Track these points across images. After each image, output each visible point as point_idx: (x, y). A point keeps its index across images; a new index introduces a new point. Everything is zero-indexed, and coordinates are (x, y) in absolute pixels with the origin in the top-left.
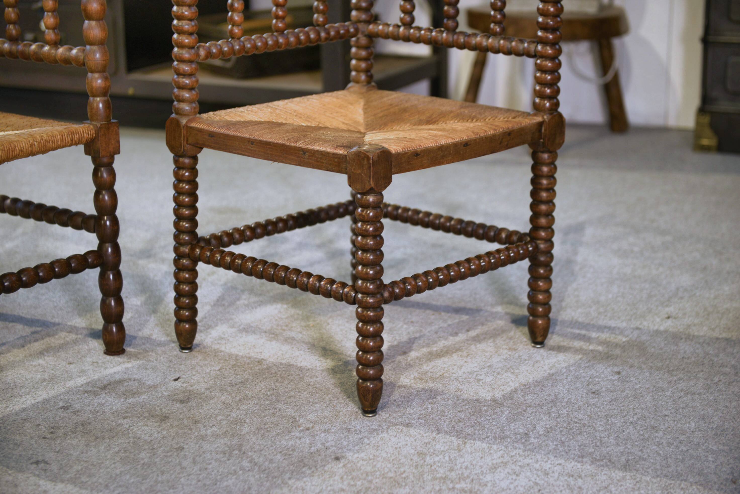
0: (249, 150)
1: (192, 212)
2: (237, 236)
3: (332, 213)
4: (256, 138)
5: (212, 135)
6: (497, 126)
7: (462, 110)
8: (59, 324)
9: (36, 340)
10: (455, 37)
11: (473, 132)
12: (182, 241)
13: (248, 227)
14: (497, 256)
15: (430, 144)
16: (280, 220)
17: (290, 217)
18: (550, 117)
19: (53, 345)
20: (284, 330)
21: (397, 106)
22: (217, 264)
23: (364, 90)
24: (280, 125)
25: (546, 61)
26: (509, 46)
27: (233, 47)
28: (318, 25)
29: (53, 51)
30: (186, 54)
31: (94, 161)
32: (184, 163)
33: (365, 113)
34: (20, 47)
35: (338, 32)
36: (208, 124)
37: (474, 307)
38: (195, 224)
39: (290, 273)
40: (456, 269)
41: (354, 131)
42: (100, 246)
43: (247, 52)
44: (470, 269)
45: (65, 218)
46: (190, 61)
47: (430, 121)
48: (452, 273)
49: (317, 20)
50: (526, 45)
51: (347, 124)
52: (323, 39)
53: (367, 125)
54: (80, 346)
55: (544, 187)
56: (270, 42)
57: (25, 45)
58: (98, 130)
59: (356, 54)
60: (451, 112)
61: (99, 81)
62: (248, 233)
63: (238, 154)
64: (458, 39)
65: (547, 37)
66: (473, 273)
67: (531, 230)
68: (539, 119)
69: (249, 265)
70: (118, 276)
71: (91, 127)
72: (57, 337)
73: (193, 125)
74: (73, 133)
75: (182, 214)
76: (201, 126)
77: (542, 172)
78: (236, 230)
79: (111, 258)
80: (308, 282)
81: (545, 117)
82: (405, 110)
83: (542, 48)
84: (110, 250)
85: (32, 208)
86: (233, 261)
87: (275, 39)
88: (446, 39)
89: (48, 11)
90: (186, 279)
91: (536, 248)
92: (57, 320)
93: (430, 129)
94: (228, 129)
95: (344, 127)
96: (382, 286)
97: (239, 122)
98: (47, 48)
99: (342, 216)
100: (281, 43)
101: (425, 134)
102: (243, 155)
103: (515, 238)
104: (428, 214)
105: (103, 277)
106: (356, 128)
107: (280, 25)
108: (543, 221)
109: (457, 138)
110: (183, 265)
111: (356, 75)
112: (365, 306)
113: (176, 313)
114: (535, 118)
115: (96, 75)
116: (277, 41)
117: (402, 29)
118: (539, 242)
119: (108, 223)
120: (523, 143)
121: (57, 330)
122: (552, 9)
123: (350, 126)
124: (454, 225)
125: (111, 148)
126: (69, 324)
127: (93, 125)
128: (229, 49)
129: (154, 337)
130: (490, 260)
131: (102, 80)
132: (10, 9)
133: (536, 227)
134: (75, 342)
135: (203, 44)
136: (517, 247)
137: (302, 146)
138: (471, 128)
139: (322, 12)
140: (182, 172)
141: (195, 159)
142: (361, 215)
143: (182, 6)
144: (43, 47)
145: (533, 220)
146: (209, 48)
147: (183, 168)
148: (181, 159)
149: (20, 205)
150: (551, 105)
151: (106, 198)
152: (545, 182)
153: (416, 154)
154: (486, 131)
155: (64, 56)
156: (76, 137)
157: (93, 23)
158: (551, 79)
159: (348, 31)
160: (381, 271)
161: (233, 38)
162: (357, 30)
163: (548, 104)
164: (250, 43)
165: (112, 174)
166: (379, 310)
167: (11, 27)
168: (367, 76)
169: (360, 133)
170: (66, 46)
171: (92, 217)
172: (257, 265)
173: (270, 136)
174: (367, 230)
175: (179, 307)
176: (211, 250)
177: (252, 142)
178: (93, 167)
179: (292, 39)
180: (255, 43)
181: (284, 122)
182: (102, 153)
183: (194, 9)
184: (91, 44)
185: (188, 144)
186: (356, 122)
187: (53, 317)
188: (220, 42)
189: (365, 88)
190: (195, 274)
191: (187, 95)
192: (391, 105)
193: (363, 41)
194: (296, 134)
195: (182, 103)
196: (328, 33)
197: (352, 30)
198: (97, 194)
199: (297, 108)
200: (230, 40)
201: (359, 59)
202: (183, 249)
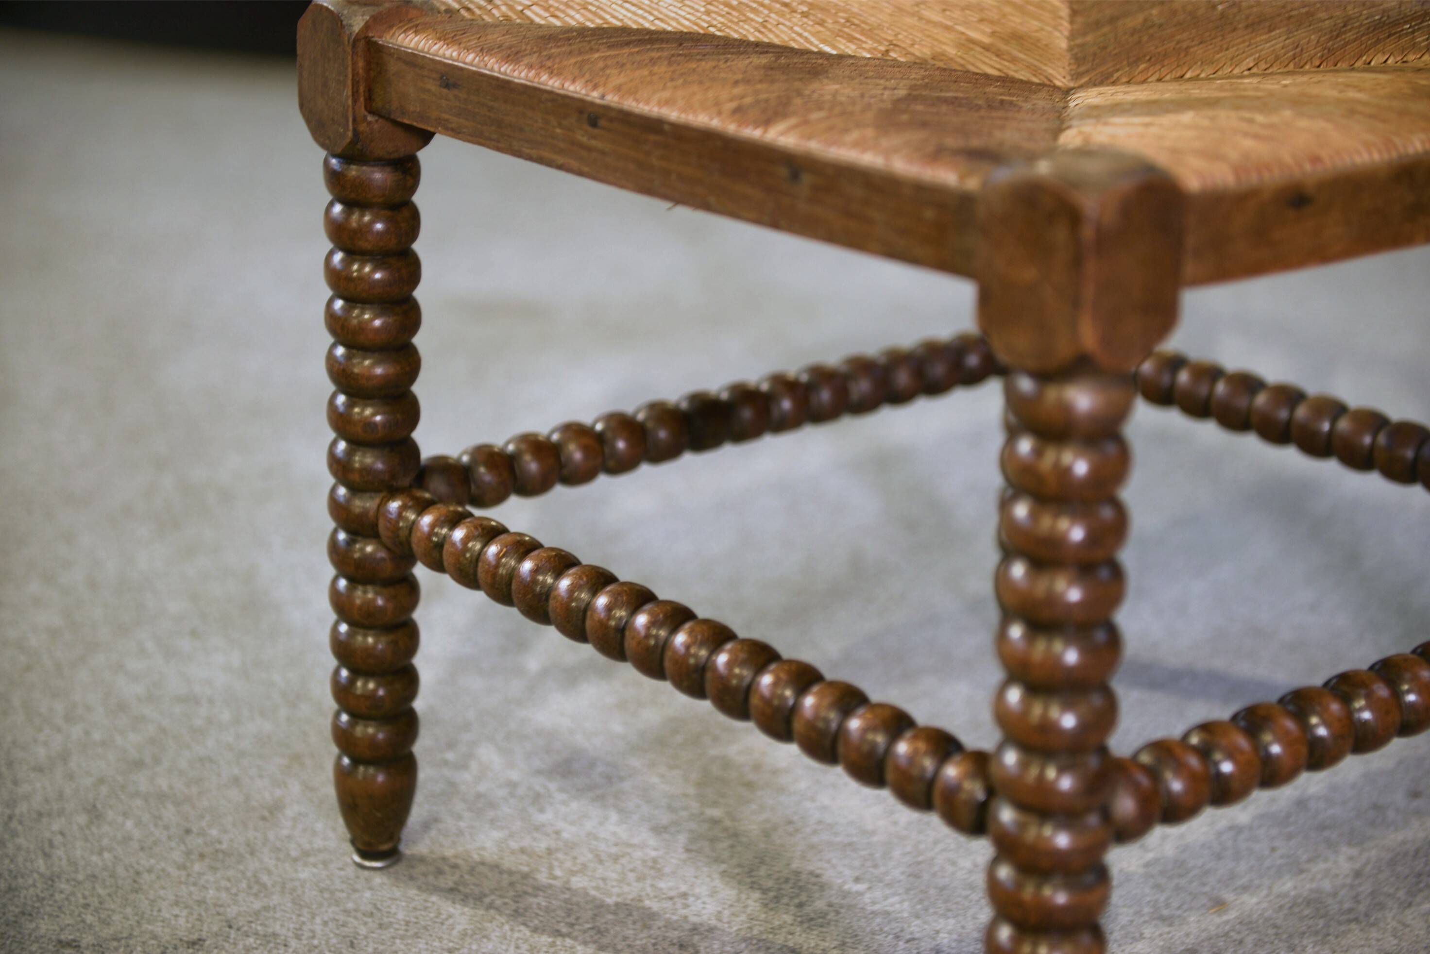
0: (582, 146)
1: (398, 367)
2: (575, 453)
3: (938, 370)
4: (611, 99)
12: (365, 477)
32: (368, 186)
33: (1075, 14)
38: (407, 411)
41: (1026, 82)
48: (1411, 698)
51: (1000, 53)
53: (1080, 60)
62: (621, 445)
63: (540, 160)
73: (389, 38)
75: (364, 375)
76: (419, 43)
90: (380, 612)
94: (512, 58)
102: (560, 167)
106: (1036, 71)
110: (365, 561)
123: (1014, 60)
137: (789, 141)
140: (357, 218)
141: (409, 171)
147: (365, 204)
148: (354, 171)
153: (1299, 199)
160: (1108, 715)
166: (1090, 878)
169: (1048, 89)
173: (666, 94)
174: (1055, 539)
175: (350, 713)
185: (371, 112)
186: (1038, 47)
202: (365, 504)
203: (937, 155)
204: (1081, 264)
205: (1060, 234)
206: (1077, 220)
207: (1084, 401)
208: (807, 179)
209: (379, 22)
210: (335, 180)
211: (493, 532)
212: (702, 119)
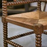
13: (18, 36)
27: (14, 3)
30: (5, 4)
38: (7, 36)
46: (6, 6)
56: (22, 3)
78: (15, 36)
100: (24, 3)
110: (5, 43)
111: (38, 8)
135: (8, 3)
141: (7, 24)
146: (10, 3)
164: (18, 3)
177: (15, 22)
188: (12, 2)
191: (5, 12)
199: (27, 15)
202: (5, 40)
203: (32, 24)
204: (38, 29)
206: (38, 27)
207: (39, 36)
209: (6, 17)
210: (3, 25)
211: (11, 42)
212: (20, 22)
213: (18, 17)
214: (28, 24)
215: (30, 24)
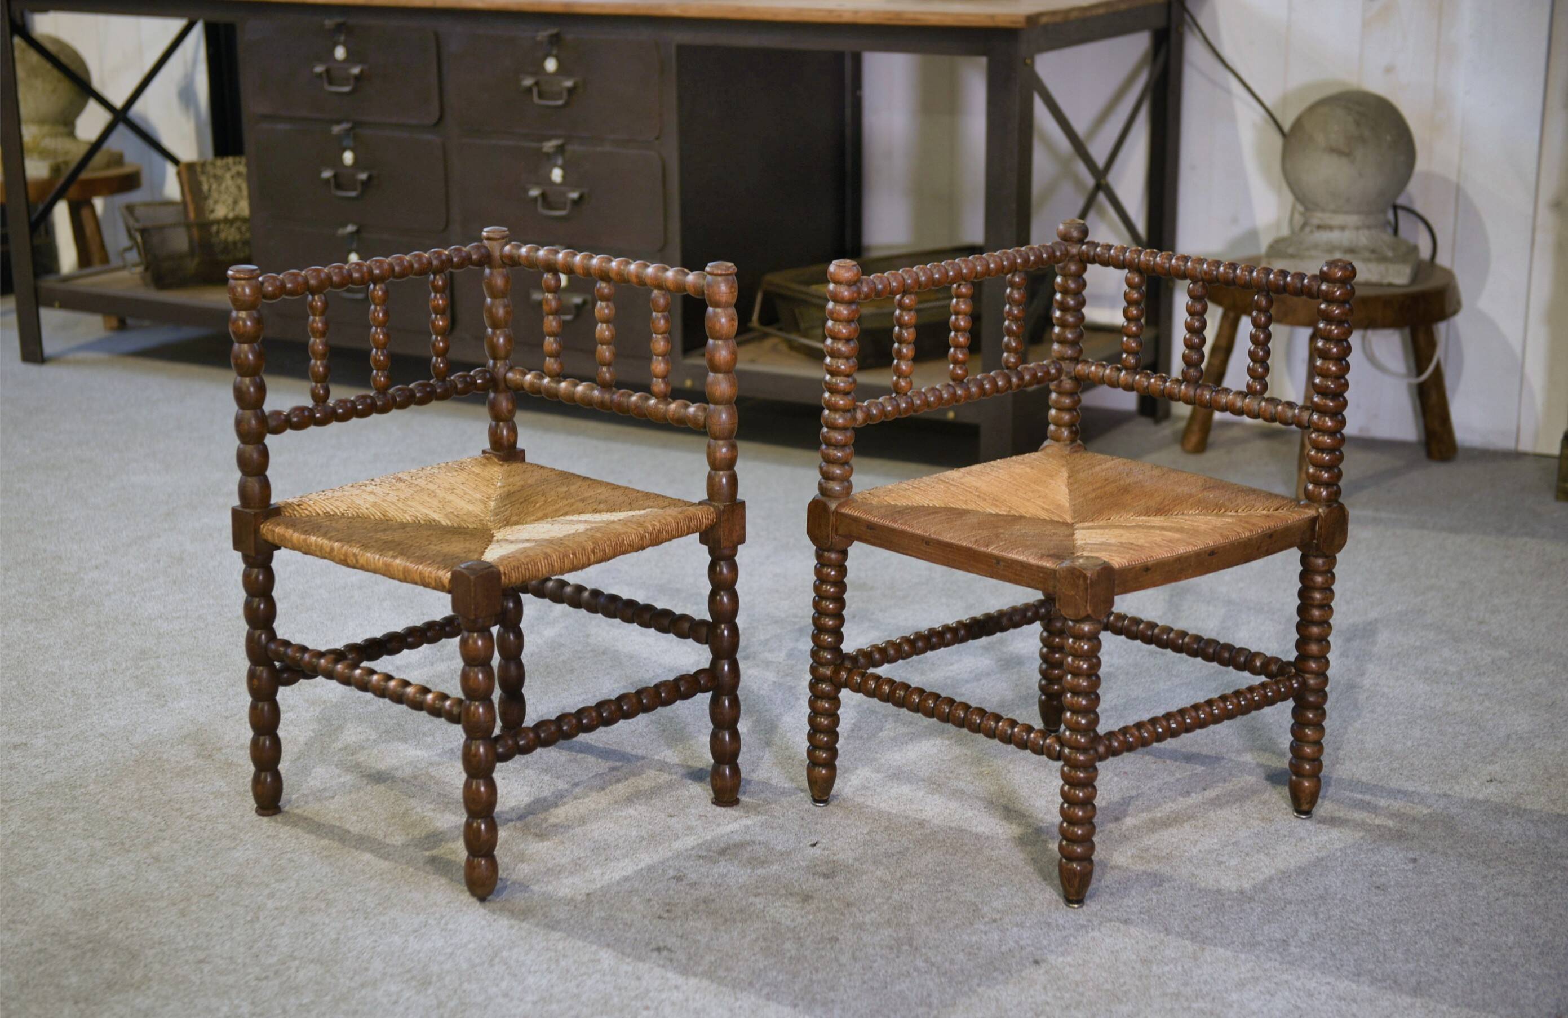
0: (922, 550)
1: (837, 622)
2: (890, 651)
3: (1018, 618)
4: (932, 536)
5: (871, 526)
6: (1254, 525)
7: (1206, 494)
8: (643, 758)
9: (618, 781)
10: (1199, 391)
11: (1222, 535)
12: (823, 660)
13: (906, 640)
14: (1249, 696)
15: (1163, 554)
16: (947, 628)
17: (960, 624)
18: (1327, 511)
19: (642, 788)
20: (949, 778)
21: (1114, 482)
22: (871, 694)
23: (1066, 451)
24: (961, 513)
25: (1324, 436)
26: (1273, 411)
27: (898, 405)
28: (1008, 368)
29: (661, 406)
30: (839, 419)
31: (711, 552)
32: (830, 559)
33: (1070, 491)
34: (616, 397)
35: (1034, 376)
36: (865, 512)
37: (1213, 753)
38: (840, 638)
39: (972, 713)
40: (1194, 714)
41: (1058, 522)
42: (714, 663)
43: (915, 411)
44: (1212, 714)
45: (666, 622)
46: (843, 429)
47: (1161, 510)
48: (1188, 721)
49: (1007, 361)
50: (1297, 411)
51: (1047, 510)
52: (1014, 387)
53: (1074, 511)
54: (679, 792)
55: (1316, 603)
56: (945, 396)
57: (622, 395)
58: (720, 514)
59: (1056, 402)
60: (1191, 496)
61: (724, 450)
62: (907, 648)
63: (907, 554)
64: (1202, 395)
65: (1326, 405)
66: (1217, 720)
67: (1296, 659)
68: (1311, 513)
69: (916, 698)
70: (735, 702)
71: (712, 509)
72: (644, 776)
73: (845, 510)
74: (690, 520)
75: (825, 624)
76: (856, 513)
77: (1314, 582)
79: (727, 680)
80: (996, 727)
81: (1320, 510)
82: (1125, 490)
83: (1319, 419)
84: (726, 668)
85: (620, 605)
86: (893, 692)
87: (951, 390)
88: (1185, 394)
89: (658, 355)
90: (826, 709)
91: (1304, 684)
92: (640, 752)
93: (1163, 528)
94: (895, 521)
95: (1044, 515)
96: (1097, 739)
97: (907, 508)
98: (652, 401)
99: (1030, 621)
100: (960, 396)
101: (1157, 536)
102: (914, 557)
103: (1274, 668)
104: (1152, 625)
105: (715, 703)
106: (1060, 517)
107: (959, 372)
108: (1314, 648)
109: (1200, 544)
110: (823, 691)
111: (1056, 431)
112: (1074, 765)
113: (810, 753)
114: (1307, 510)
115: (721, 443)
116: (955, 394)
117: (1123, 373)
118: (1307, 676)
119: (726, 632)
120: (1290, 546)
121: (642, 766)
122: (1334, 368)
123: (1053, 513)
124: (1187, 644)
125: (735, 538)
126: (657, 757)
127: (713, 506)
128: (894, 409)
129: (774, 781)
130: (1240, 702)
131: (728, 450)
132: (605, 347)
133: (1303, 656)
134: (670, 785)
135: (859, 404)
136: (1277, 683)
137: (995, 552)
138: (1219, 528)
139: (1015, 351)
140: (825, 570)
141: (844, 553)
142: (1072, 647)
143: (839, 358)
144: (647, 399)
145: (1300, 645)
146: (868, 407)
147: (828, 566)
148: (826, 554)
149: (602, 600)
150: (1329, 495)
151: (725, 599)
152: (1318, 596)
153: (1146, 569)
154: (1239, 533)
155: (677, 415)
156: (694, 523)
157: (720, 376)
158: (1330, 460)
159: (1048, 373)
160: (1096, 721)
161: (897, 393)
162: (1060, 371)
163: (1324, 493)
164: (920, 399)
165: (734, 568)
166: (1091, 770)
167: (605, 369)
168: (1071, 432)
169: (1066, 524)
170: (680, 402)
171: (703, 623)
172: (926, 700)
173: (951, 535)
174: (1079, 668)
175: (814, 746)
176: (863, 675)
177: (927, 541)
178: (709, 559)
179: (974, 389)
180: (926, 397)
181: (964, 507)
182: (725, 543)
183: (853, 362)
184: (716, 403)
185: (836, 535)
186: (1059, 507)
187: (634, 747)
188: (881, 400)
189: (1069, 448)
190: (836, 703)
191: (838, 472)
192: (1106, 480)
193: (1067, 384)
194: (985, 533)
195: (831, 482)
196: (1021, 378)
197: (1053, 371)
198: (713, 595)
199: (978, 484)
200: (894, 395)
201: (1060, 409)
202: (823, 670)
203: (1042, 557)
204: (1087, 589)
205: (1081, 582)
206: (1085, 577)
207: (1086, 628)
208: (1002, 563)
209: (840, 505)
210: (817, 556)
211: (873, 678)
212: (965, 544)
213: (926, 502)
214: (1022, 558)
215: (1032, 560)
